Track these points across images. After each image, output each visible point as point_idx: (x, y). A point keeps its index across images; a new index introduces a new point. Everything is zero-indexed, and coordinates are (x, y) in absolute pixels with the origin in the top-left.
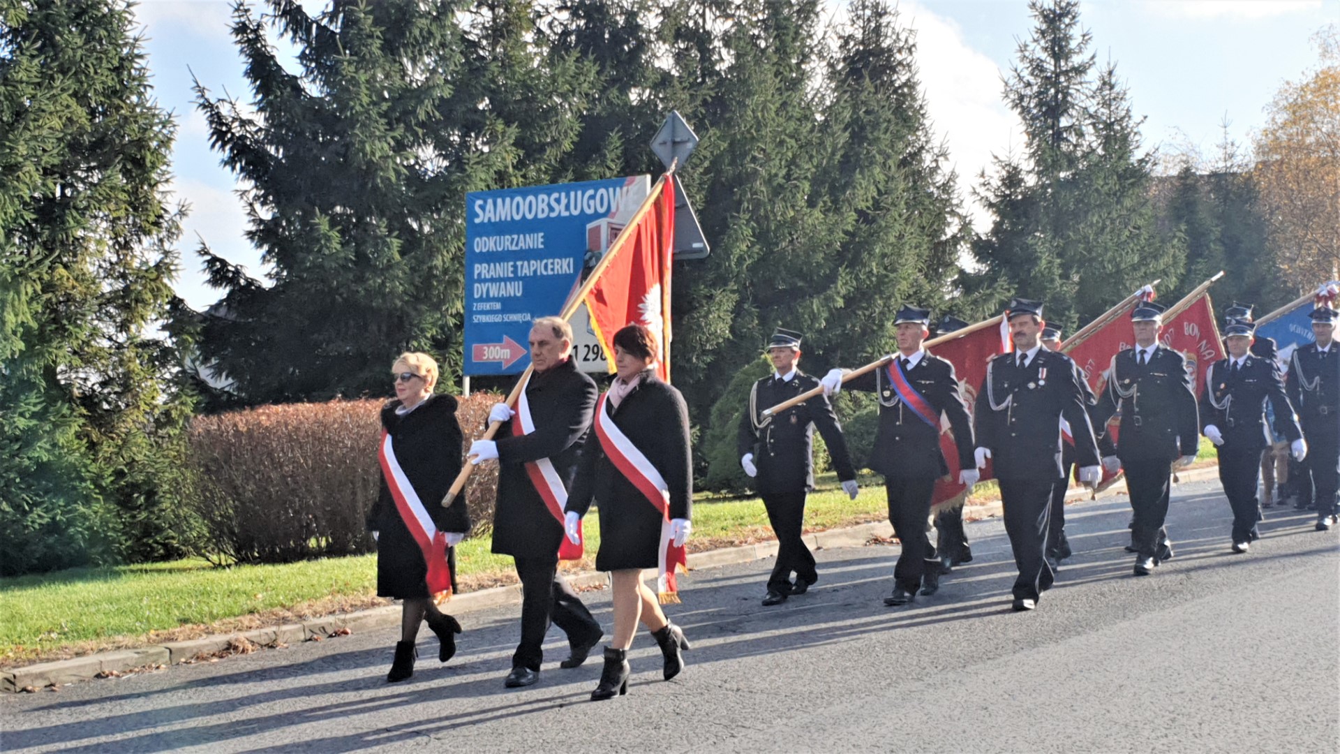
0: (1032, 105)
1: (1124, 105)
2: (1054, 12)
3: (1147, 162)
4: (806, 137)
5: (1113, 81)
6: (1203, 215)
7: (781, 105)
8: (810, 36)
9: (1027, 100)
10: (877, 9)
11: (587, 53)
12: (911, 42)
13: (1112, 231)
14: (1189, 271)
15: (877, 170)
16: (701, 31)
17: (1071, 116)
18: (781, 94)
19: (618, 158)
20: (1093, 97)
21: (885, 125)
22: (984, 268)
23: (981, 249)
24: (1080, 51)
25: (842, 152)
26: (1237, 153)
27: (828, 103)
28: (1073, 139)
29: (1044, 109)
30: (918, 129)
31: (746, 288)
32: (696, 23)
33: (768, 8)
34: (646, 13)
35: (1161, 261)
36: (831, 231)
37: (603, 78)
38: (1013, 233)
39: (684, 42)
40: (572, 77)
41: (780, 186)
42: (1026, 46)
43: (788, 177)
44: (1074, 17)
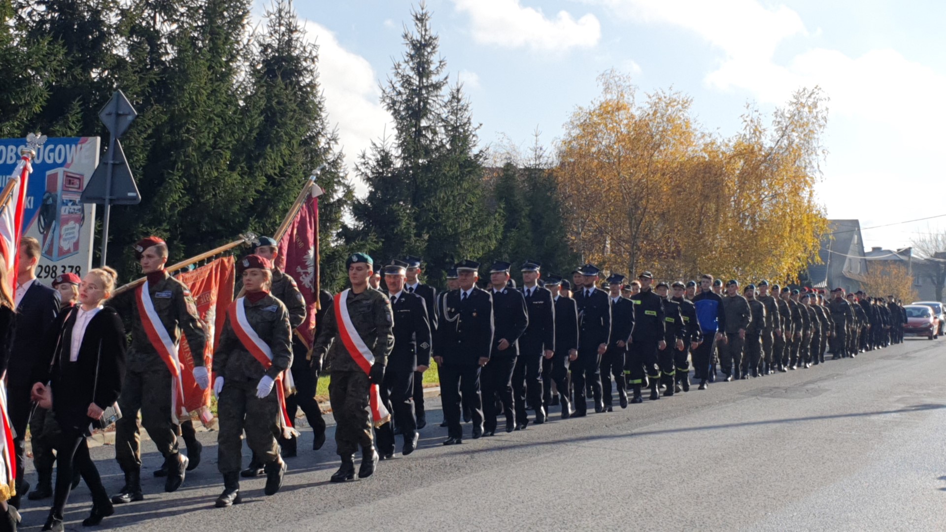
0: (402, 109)
1: (467, 114)
2: (420, 43)
3: (481, 157)
4: (230, 117)
5: (460, 96)
6: (518, 197)
7: (212, 91)
8: (238, 42)
9: (398, 104)
10: (290, 26)
11: (58, 38)
12: (314, 54)
13: (454, 204)
14: (505, 237)
15: (283, 147)
16: (152, 29)
17: (429, 119)
18: (212, 83)
19: (78, 121)
20: (445, 106)
21: (292, 113)
22: (361, 225)
23: (359, 210)
24: (438, 72)
25: (257, 131)
26: (544, 155)
27: (249, 93)
28: (430, 136)
29: (410, 112)
30: (316, 119)
31: (176, 228)
32: (148, 23)
33: (206, 18)
34: (108, 12)
35: (486, 229)
36: (246, 190)
37: (69, 58)
38: (385, 202)
39: (137, 37)
40: (44, 55)
41: (208, 152)
42: (399, 65)
43: (214, 146)
44: (434, 48)
